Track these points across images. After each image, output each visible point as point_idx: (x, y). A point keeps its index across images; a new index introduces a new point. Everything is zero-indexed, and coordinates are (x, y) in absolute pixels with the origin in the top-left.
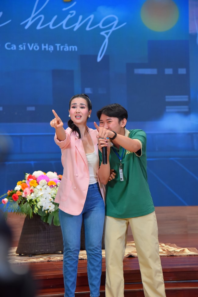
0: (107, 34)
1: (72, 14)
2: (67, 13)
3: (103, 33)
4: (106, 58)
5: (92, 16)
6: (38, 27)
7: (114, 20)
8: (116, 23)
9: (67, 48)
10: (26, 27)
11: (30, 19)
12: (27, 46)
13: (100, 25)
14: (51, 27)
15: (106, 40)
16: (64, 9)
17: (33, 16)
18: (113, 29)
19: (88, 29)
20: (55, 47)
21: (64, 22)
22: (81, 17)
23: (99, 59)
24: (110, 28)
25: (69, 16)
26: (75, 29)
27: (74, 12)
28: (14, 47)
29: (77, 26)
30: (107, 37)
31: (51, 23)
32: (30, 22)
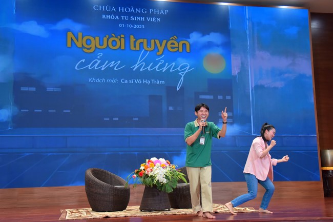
0: (183, 74)
1: (161, 62)
2: (159, 61)
3: (180, 74)
4: (182, 88)
5: (174, 64)
6: (141, 70)
7: (187, 66)
8: (188, 67)
9: (158, 82)
10: (134, 70)
11: (137, 65)
12: (134, 81)
13: (179, 69)
14: (149, 70)
15: (182, 78)
16: (157, 59)
17: (138, 63)
18: (187, 71)
19: (171, 71)
20: (151, 82)
21: (157, 67)
22: (167, 64)
23: (178, 89)
24: (185, 70)
25: (160, 63)
26: (163, 71)
27: (163, 61)
28: (126, 81)
29: (165, 69)
30: (183, 76)
31: (149, 67)
32: (136, 67)
